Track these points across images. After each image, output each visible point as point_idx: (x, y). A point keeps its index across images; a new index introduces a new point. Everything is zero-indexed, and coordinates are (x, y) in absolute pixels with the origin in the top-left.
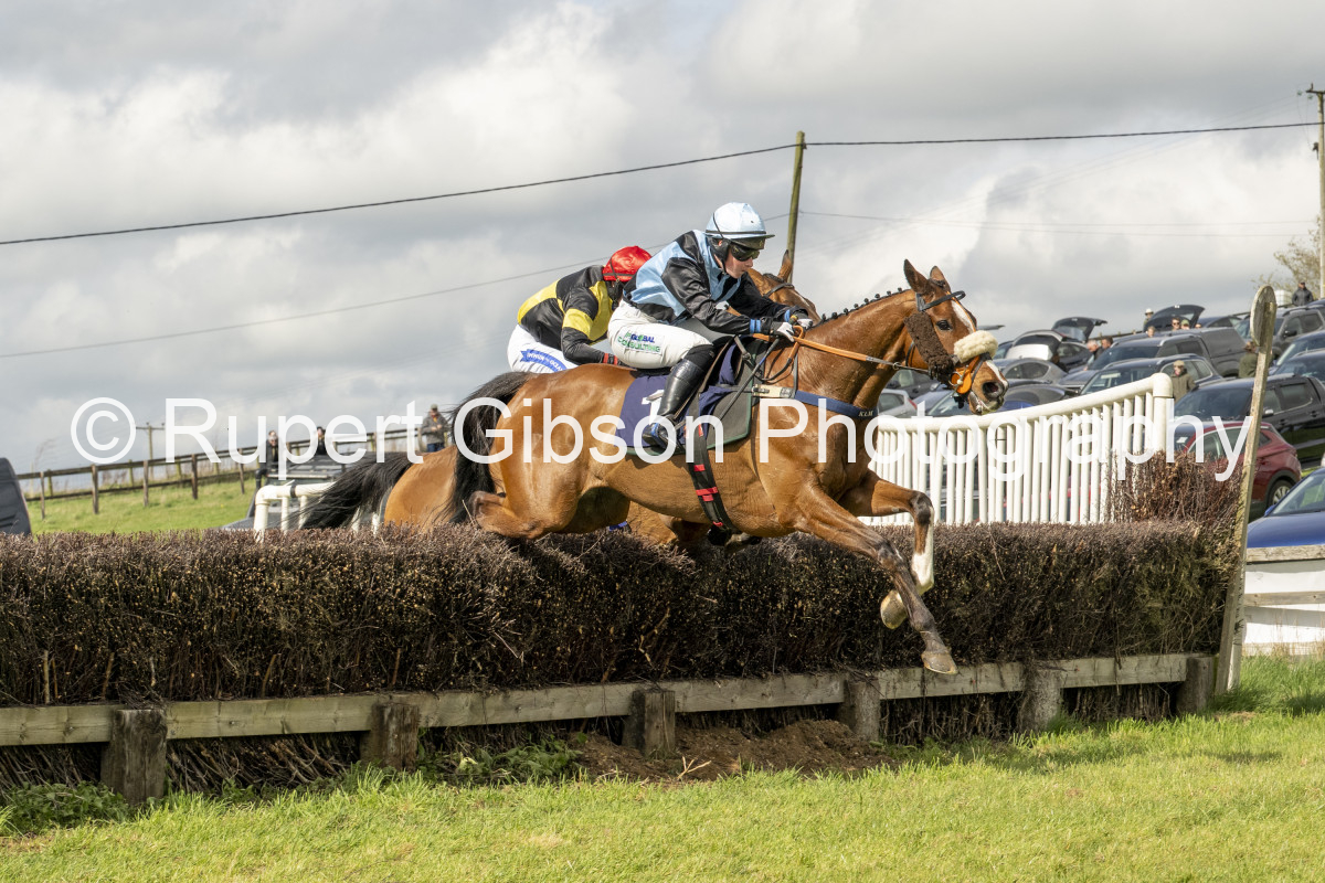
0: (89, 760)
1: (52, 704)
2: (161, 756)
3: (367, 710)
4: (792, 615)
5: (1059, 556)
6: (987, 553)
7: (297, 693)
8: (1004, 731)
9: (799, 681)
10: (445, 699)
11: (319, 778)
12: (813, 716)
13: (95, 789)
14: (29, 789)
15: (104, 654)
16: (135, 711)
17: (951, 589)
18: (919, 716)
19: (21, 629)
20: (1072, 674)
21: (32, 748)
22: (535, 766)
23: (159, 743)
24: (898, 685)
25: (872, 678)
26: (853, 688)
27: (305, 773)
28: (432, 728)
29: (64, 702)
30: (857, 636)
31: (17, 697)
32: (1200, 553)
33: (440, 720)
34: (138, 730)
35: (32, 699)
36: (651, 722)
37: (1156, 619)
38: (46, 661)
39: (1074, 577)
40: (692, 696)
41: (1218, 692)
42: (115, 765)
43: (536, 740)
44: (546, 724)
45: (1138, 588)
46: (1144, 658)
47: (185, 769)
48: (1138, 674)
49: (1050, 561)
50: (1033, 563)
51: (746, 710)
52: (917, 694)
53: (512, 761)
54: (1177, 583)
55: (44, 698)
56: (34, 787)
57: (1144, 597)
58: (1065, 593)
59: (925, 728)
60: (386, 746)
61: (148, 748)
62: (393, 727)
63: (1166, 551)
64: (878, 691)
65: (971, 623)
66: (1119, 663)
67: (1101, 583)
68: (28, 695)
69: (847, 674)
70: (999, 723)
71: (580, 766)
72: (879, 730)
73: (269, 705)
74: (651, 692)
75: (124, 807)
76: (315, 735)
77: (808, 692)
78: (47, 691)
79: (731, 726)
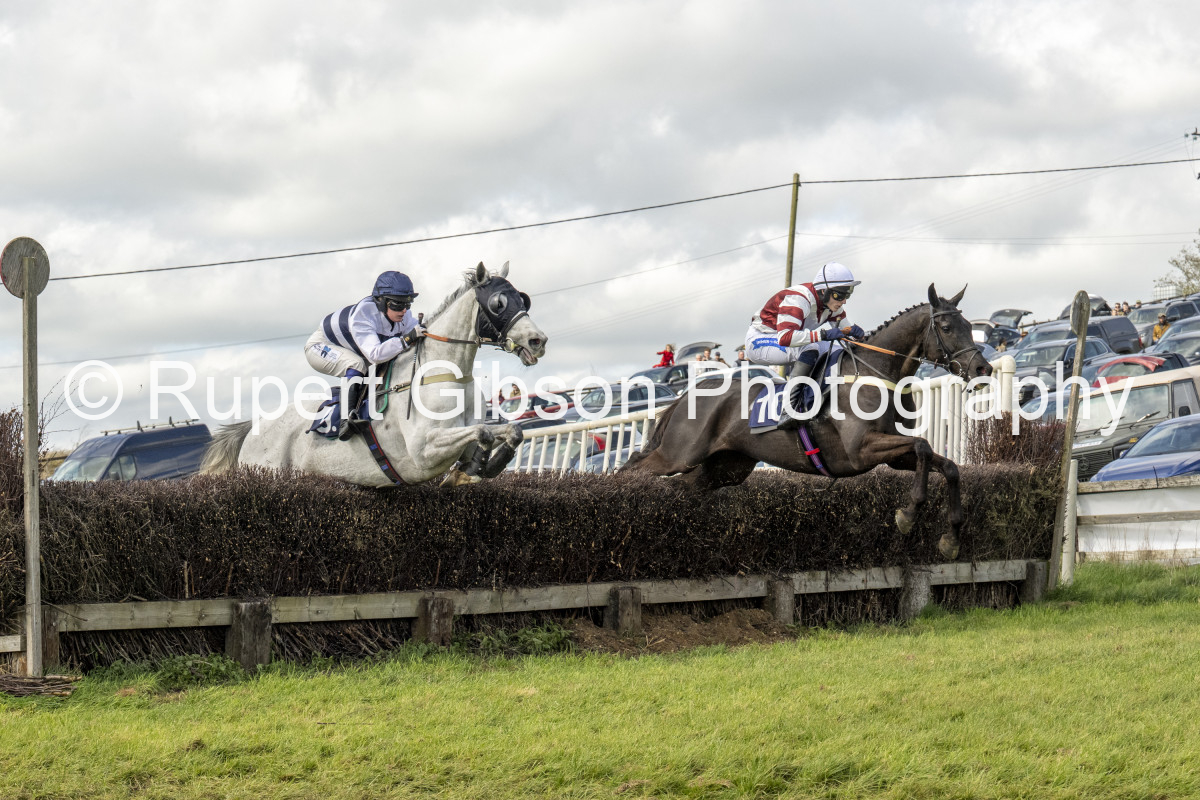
0: (216, 638)
1: (190, 599)
2: (268, 636)
3: (416, 602)
6: (873, 488)
7: (365, 591)
8: (889, 617)
9: (734, 580)
10: (471, 594)
11: (381, 651)
12: (745, 606)
13: (221, 658)
14: (174, 657)
15: (226, 563)
16: (249, 604)
17: (846, 514)
18: (825, 606)
19: (167, 546)
20: (940, 575)
21: (176, 630)
22: (537, 641)
23: (265, 625)
24: (808, 583)
25: (789, 579)
26: (775, 586)
27: (371, 647)
28: (464, 616)
29: (203, 596)
30: (777, 548)
31: (166, 594)
32: (1035, 486)
33: (469, 609)
34: (251, 617)
35: (176, 595)
36: (623, 611)
37: (1003, 535)
38: (186, 569)
40: (653, 591)
41: (1051, 586)
42: (235, 641)
43: (540, 623)
44: (547, 612)
45: (988, 512)
46: (994, 563)
47: (284, 644)
48: (989, 574)
51: (696, 602)
52: (822, 590)
53: (522, 638)
54: (1018, 508)
55: (184, 594)
56: (178, 657)
57: (992, 518)
59: (829, 614)
60: (429, 629)
61: (258, 630)
62: (434, 614)
63: (1009, 484)
64: (793, 587)
65: (862, 538)
66: (975, 567)
68: (172, 592)
69: (770, 576)
70: (885, 610)
71: (570, 642)
72: (794, 616)
73: (345, 599)
74: (624, 589)
75: (241, 671)
76: (379, 620)
77: (741, 589)
78: (187, 589)
79: (684, 614)
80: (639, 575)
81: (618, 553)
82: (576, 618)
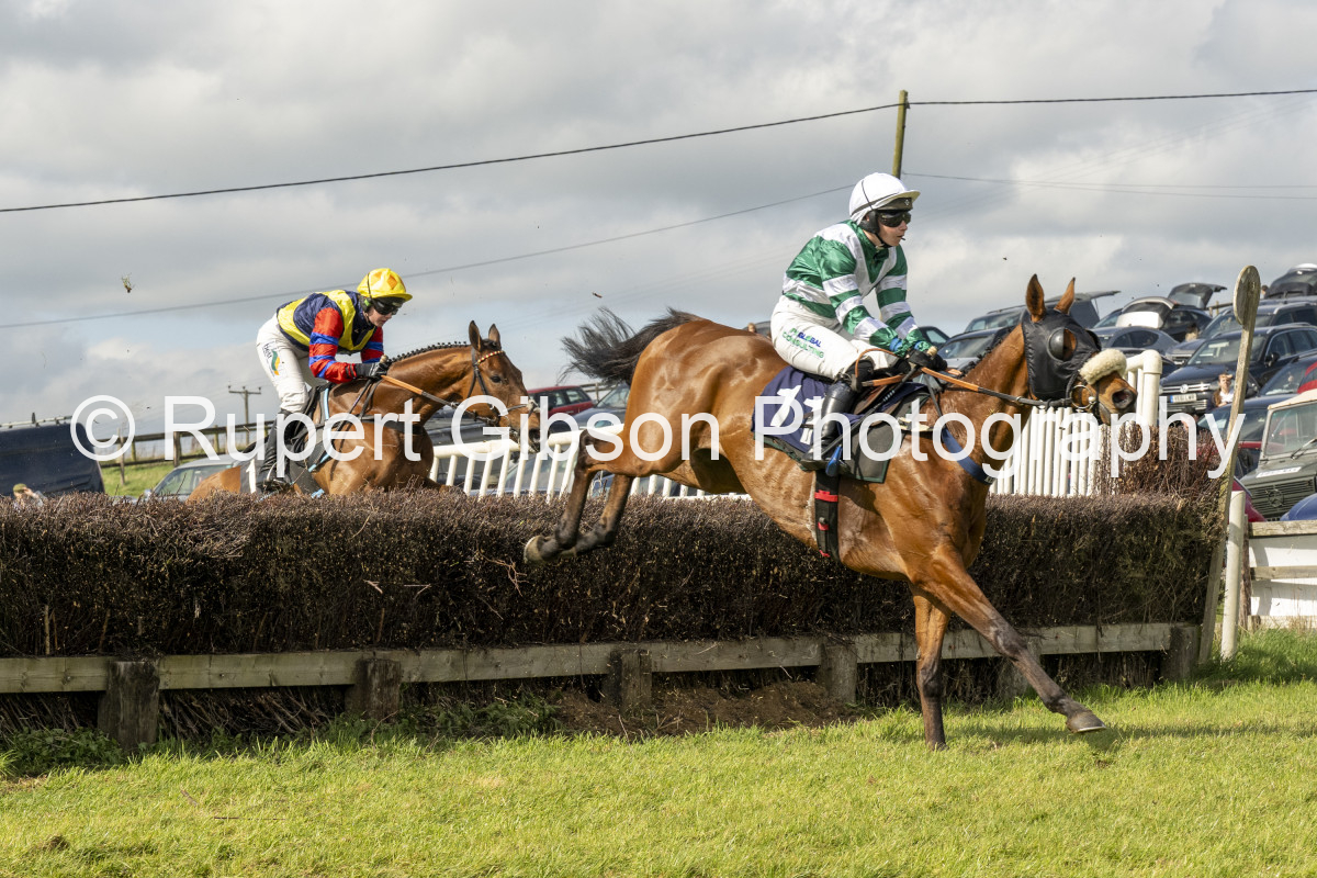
0: (85, 707)
1: (53, 656)
2: (154, 706)
3: (352, 665)
4: (768, 580)
5: (1038, 527)
7: (285, 649)
8: (985, 696)
9: (777, 644)
10: (425, 655)
11: (305, 728)
12: (792, 678)
13: (91, 734)
14: (29, 733)
15: (99, 611)
16: (129, 663)
18: (898, 680)
19: (23, 585)
20: (1054, 642)
21: (33, 696)
22: (513, 719)
23: (151, 691)
24: (876, 649)
25: (850, 643)
26: (831, 652)
27: (290, 723)
28: (413, 683)
29: (68, 652)
30: (835, 601)
31: (19, 647)
32: (1184, 525)
33: (422, 675)
34: (132, 680)
35: (34, 649)
36: (628, 682)
37: (1138, 589)
38: (47, 615)
39: (1054, 548)
40: (669, 656)
41: (1202, 661)
42: (110, 712)
43: (517, 695)
44: (525, 681)
45: (1120, 559)
46: (1127, 627)
47: (176, 722)
48: (1121, 642)
49: (1028, 533)
50: (1012, 533)
51: (726, 672)
52: (895, 658)
53: (492, 715)
54: (1160, 554)
55: (45, 651)
56: (36, 733)
57: (1125, 567)
58: (1043, 563)
59: (902, 692)
60: (369, 699)
61: (142, 697)
63: (1148, 522)
64: (855, 653)
66: (1100, 630)
67: (1082, 554)
68: (28, 646)
69: (825, 638)
70: (979, 688)
71: (556, 721)
72: (857, 692)
73: (257, 660)
74: (630, 653)
75: (118, 751)
76: (301, 687)
77: (786, 655)
78: (48, 643)
79: (709, 687)
80: (649, 634)
81: (622, 604)
82: (564, 689)
